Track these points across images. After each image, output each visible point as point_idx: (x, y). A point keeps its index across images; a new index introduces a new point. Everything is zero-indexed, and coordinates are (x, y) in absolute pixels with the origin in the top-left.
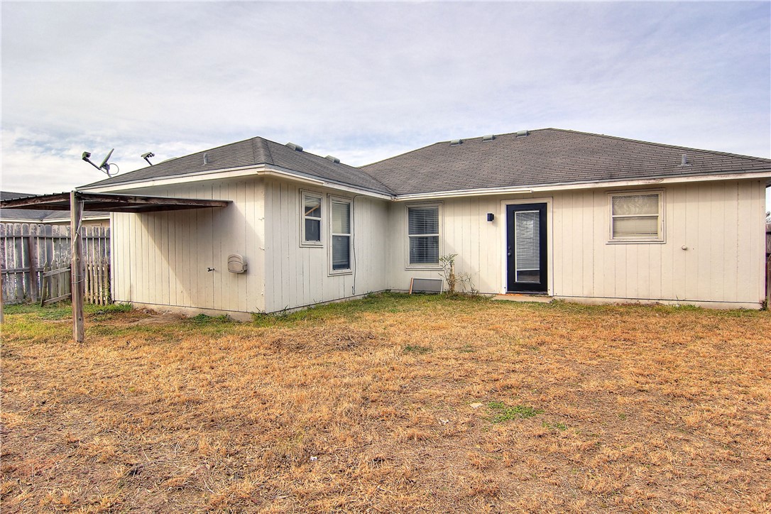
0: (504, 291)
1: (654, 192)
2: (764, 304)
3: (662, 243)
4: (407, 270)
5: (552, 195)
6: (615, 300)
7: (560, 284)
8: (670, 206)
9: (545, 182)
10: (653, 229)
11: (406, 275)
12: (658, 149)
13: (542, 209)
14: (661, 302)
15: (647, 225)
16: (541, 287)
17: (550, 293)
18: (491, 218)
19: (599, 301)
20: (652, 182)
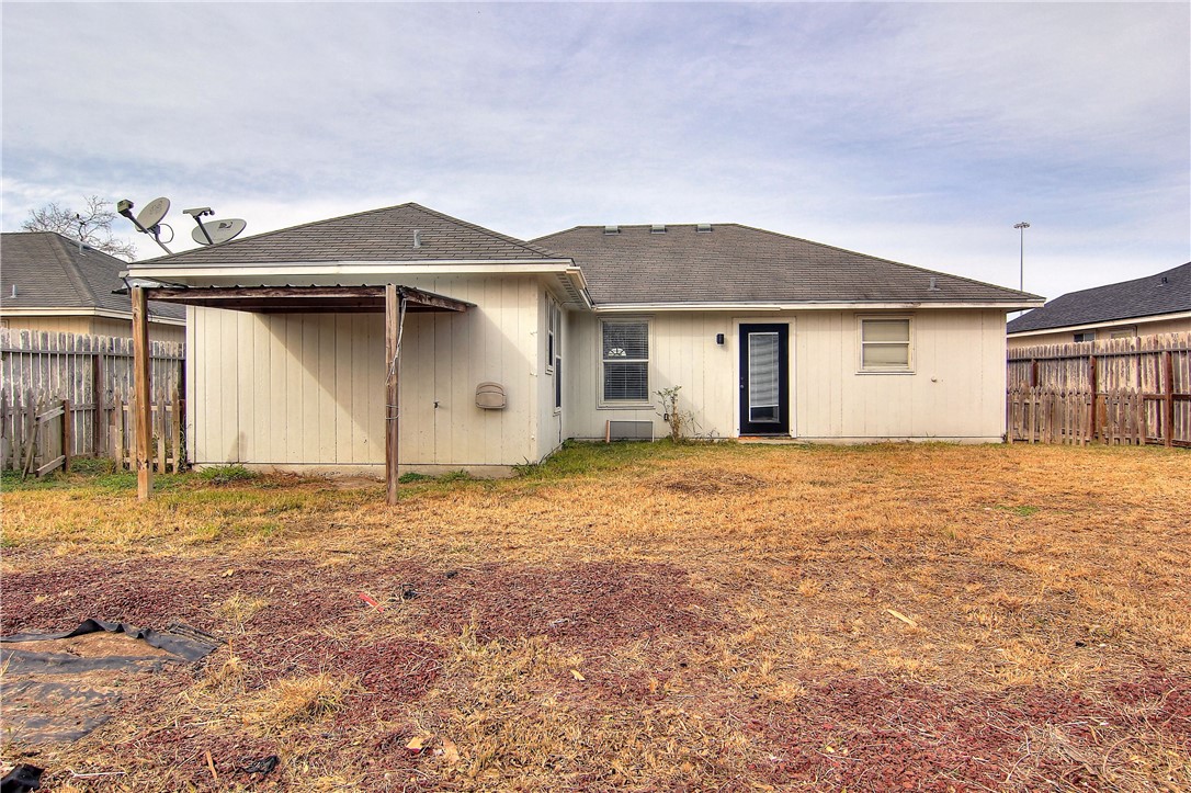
0: (736, 434)
1: (904, 318)
2: (1005, 438)
3: (912, 373)
4: (601, 409)
5: (795, 314)
6: (864, 440)
7: (804, 422)
8: (920, 333)
9: (792, 299)
10: (903, 359)
11: (599, 418)
12: (910, 271)
13: (783, 331)
14: (911, 439)
15: (897, 353)
16: (781, 427)
17: (793, 434)
18: (721, 340)
19: (848, 442)
20: (910, 306)
